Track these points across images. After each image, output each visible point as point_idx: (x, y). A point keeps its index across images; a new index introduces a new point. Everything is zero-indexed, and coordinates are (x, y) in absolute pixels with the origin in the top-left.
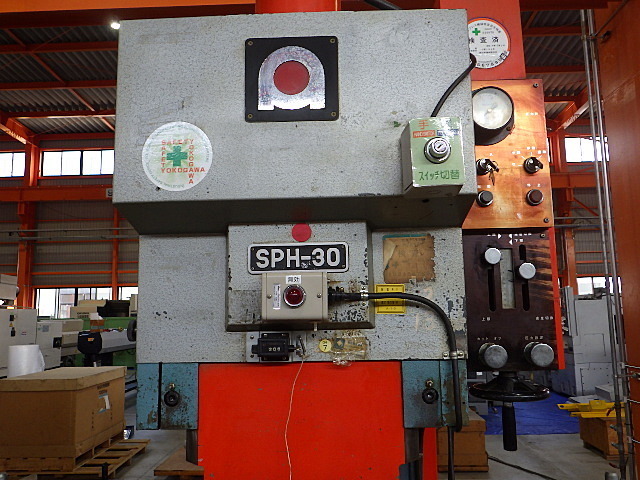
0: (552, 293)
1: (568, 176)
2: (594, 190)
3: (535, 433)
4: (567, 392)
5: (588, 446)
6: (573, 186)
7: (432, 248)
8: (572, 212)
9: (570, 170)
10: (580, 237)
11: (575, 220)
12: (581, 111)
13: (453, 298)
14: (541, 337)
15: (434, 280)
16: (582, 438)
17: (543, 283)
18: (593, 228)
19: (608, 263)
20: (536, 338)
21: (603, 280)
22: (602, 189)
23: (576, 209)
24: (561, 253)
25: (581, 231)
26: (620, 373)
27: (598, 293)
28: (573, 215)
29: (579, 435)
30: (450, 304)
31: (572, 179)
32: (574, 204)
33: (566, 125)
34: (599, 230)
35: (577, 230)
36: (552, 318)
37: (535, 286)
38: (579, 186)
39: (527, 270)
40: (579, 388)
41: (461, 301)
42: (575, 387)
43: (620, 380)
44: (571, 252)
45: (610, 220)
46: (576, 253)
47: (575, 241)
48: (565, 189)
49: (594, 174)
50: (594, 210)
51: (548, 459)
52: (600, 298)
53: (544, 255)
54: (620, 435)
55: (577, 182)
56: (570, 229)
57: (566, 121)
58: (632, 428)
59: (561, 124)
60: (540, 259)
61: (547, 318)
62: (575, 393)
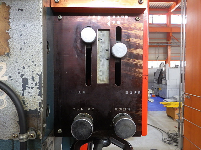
0: (141, 70)
1: (171, 28)
2: (180, 33)
3: (152, 111)
4: (164, 98)
5: (168, 116)
6: (172, 32)
7: (7, 19)
8: (171, 40)
9: (172, 26)
10: (173, 48)
11: (172, 43)
12: (177, 6)
13: (28, 75)
14: (129, 109)
15: (8, 55)
16: (167, 113)
17: (134, 61)
18: (177, 45)
19: (182, 57)
20: (125, 109)
21: (179, 62)
22: (183, 33)
23: (172, 39)
24: (166, 53)
25: (173, 46)
26: (181, 96)
27: (177, 66)
28: (171, 41)
29: (166, 112)
30: (25, 82)
31: (172, 29)
32: (172, 37)
33: (172, 10)
34: (180, 46)
35: (172, 46)
36: (139, 92)
37: (127, 64)
38: (174, 31)
39: (120, 50)
40: (167, 96)
41: (37, 79)
42: (166, 96)
43: (181, 98)
44: (169, 53)
45: (184, 40)
46: (171, 53)
47: (171, 50)
48: (170, 32)
49: (180, 28)
50: (178, 39)
51: (155, 120)
52: (177, 68)
53: (137, 37)
54: (179, 117)
55: (173, 30)
56: (170, 45)
57: (172, 9)
58: (184, 114)
59: (170, 10)
60: (133, 40)
61: (135, 92)
62: (166, 98)
